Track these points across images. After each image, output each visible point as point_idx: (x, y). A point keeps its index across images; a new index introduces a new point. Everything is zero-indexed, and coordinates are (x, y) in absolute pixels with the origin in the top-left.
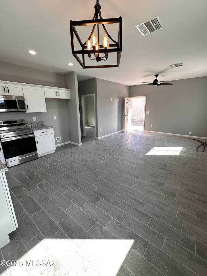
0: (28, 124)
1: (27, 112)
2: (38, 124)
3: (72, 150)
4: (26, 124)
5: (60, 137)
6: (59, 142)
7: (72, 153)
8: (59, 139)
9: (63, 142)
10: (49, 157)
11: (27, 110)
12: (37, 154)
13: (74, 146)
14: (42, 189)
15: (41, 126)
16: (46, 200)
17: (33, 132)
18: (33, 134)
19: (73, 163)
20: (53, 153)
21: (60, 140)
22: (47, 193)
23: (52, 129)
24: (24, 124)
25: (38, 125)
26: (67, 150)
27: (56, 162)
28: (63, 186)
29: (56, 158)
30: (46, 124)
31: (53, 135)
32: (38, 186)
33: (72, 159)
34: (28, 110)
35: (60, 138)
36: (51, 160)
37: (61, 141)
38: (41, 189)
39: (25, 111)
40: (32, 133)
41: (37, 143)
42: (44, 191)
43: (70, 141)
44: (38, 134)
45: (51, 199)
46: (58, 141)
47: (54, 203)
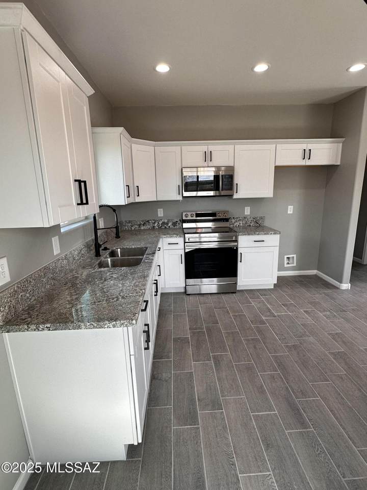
0: (233, 221)
1: (235, 196)
2: (251, 222)
3: (317, 295)
4: (230, 220)
5: (295, 256)
6: (289, 265)
7: (314, 304)
8: (291, 260)
9: (299, 267)
10: (258, 297)
11: (235, 194)
12: (236, 283)
13: (328, 285)
14: (217, 370)
15: (257, 227)
16: (213, 408)
17: (237, 237)
18: (236, 241)
19: (307, 333)
20: (269, 290)
21: (293, 263)
22: (222, 386)
23: (278, 236)
24: (227, 220)
25: (252, 225)
26: (303, 290)
27: (268, 314)
28: (261, 391)
29: (271, 304)
30: (267, 223)
31: (276, 251)
32: (214, 357)
33: (309, 320)
34: (237, 192)
35: (293, 257)
36: (259, 306)
37: (295, 265)
38: (216, 368)
39: (232, 196)
40: (234, 239)
41: (241, 262)
42: (219, 379)
43: (318, 270)
44: (245, 244)
45: (224, 410)
46: (288, 263)
47: (225, 428)
